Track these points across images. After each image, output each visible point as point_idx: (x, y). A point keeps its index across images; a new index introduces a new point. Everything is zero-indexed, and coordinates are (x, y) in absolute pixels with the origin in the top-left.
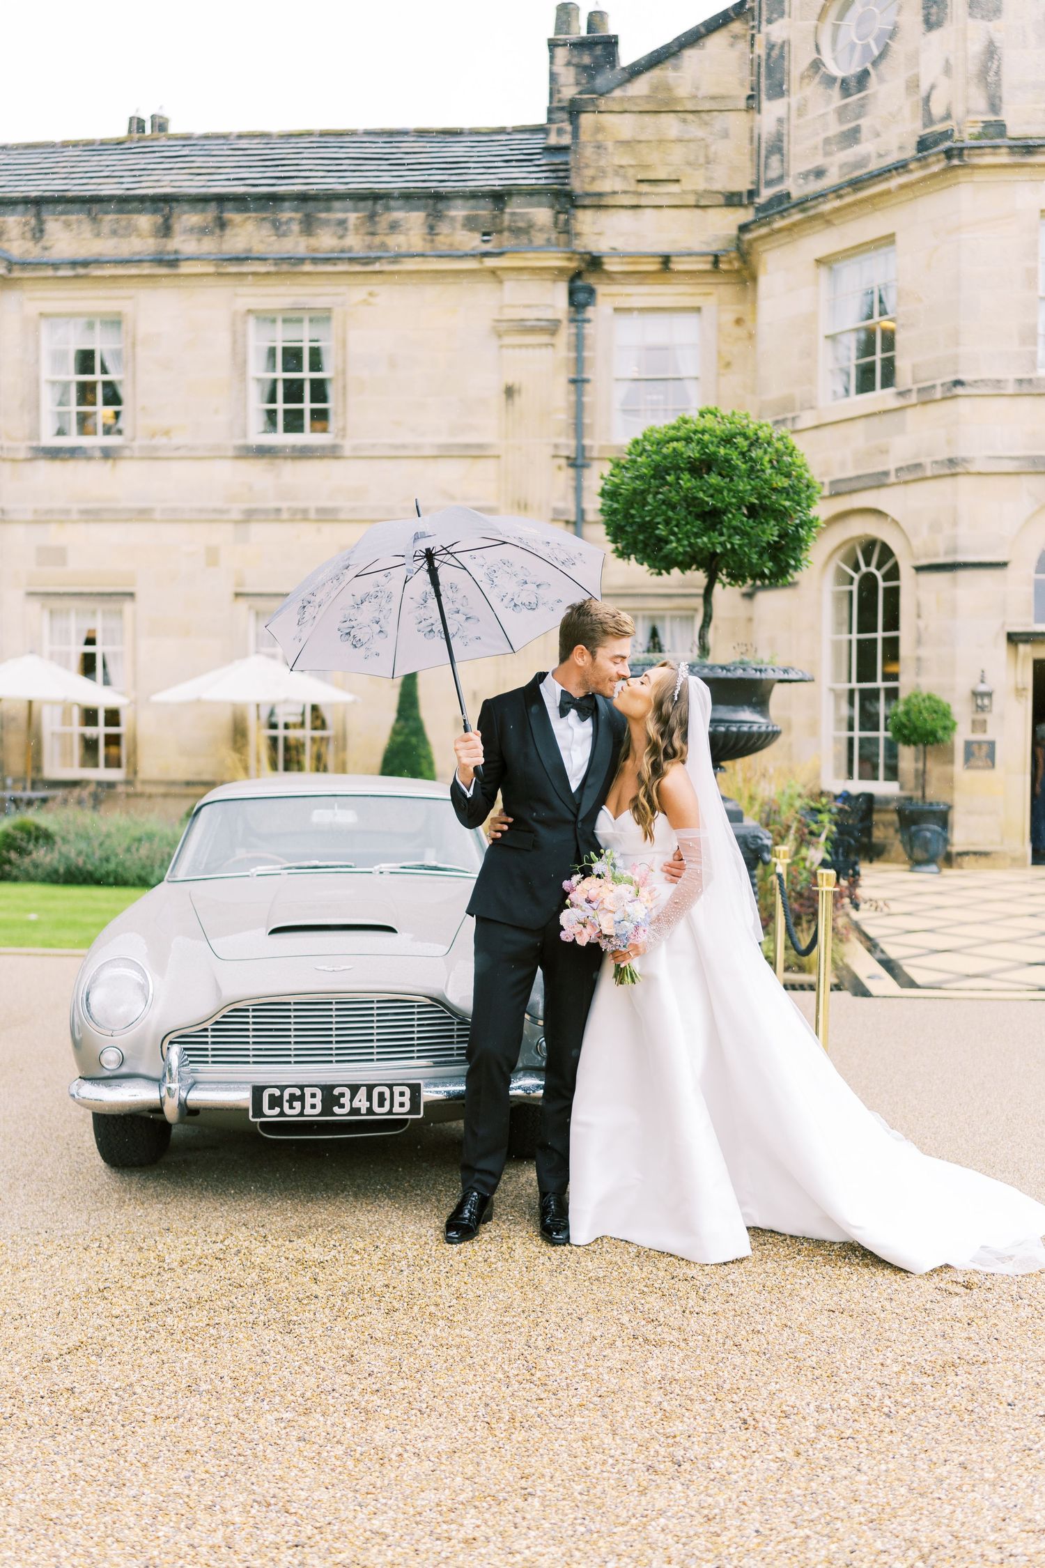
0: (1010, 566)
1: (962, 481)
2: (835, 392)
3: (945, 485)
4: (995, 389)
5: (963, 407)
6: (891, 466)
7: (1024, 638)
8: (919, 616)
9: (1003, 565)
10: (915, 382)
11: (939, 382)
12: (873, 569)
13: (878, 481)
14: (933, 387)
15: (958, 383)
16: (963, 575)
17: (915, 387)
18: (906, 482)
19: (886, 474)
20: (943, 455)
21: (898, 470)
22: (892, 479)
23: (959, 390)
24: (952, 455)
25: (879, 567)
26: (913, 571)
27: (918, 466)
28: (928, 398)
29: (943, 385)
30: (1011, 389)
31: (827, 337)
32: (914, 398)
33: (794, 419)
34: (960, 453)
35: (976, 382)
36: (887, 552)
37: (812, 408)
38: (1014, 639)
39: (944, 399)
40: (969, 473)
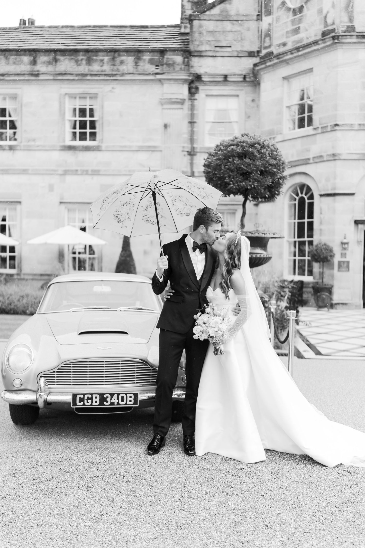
0: (356, 195)
1: (338, 162)
2: (290, 128)
3: (332, 163)
4: (351, 128)
5: (338, 134)
6: (311, 156)
7: (361, 222)
8: (321, 213)
9: (353, 194)
10: (320, 124)
11: (329, 125)
12: (303, 195)
13: (306, 162)
14: (327, 126)
15: (337, 125)
16: (337, 198)
17: (320, 126)
18: (316, 163)
19: (309, 159)
20: (331, 152)
21: (314, 158)
22: (311, 161)
23: (337, 128)
24: (334, 152)
25: (306, 195)
26: (319, 196)
27: (321, 156)
28: (324, 131)
29: (331, 126)
30: (356, 127)
31: (287, 107)
32: (320, 131)
33: (274, 138)
34: (336, 152)
35: (343, 125)
36: (309, 189)
37: (281, 134)
38: (357, 222)
39: (331, 131)
40: (340, 159)
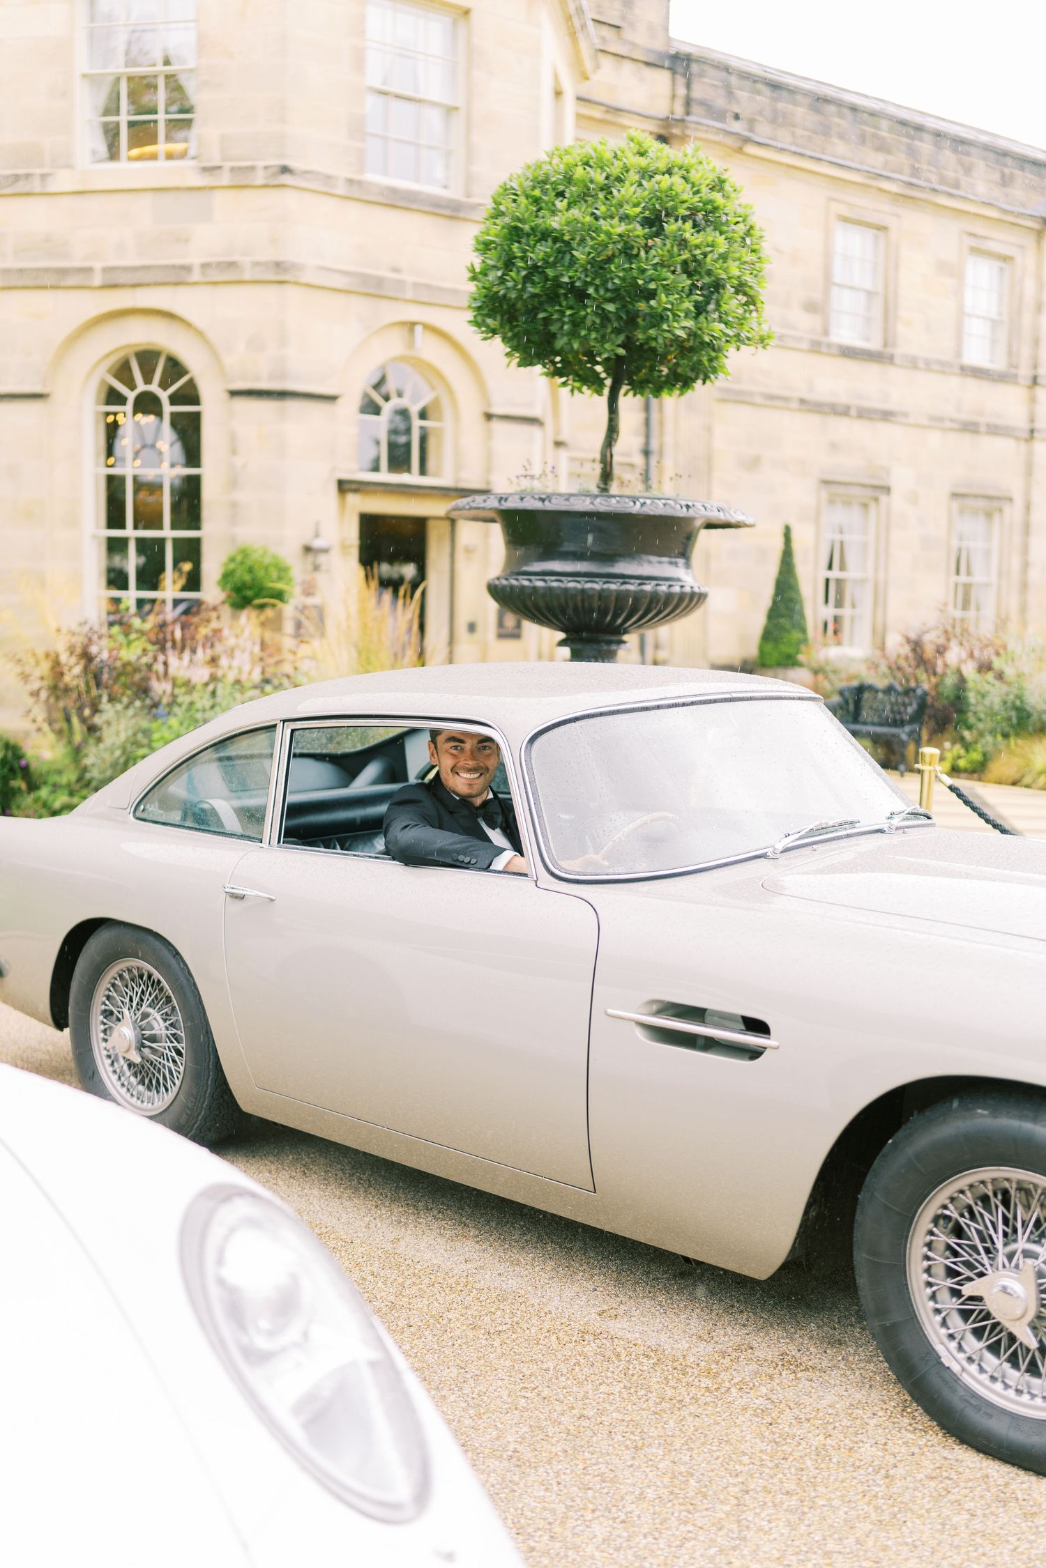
0: (339, 401)
1: (290, 291)
2: (94, 153)
3: (270, 293)
4: (324, 186)
5: (290, 200)
6: (195, 260)
7: (354, 486)
8: (234, 452)
9: (332, 398)
10: (225, 159)
11: (261, 164)
12: (154, 388)
13: (177, 277)
14: (253, 168)
15: (285, 170)
16: (292, 405)
17: (228, 165)
18: (215, 283)
19: (187, 269)
20: (267, 256)
21: (205, 266)
22: (196, 276)
23: (286, 179)
24: (279, 259)
25: (164, 385)
26: (226, 396)
27: (232, 265)
28: (246, 183)
29: (266, 168)
30: (341, 190)
31: (84, 76)
32: (225, 179)
33: (44, 177)
34: (288, 256)
35: (306, 172)
36: (175, 368)
37: (69, 166)
38: (344, 487)
39: (265, 186)
40: (296, 283)
